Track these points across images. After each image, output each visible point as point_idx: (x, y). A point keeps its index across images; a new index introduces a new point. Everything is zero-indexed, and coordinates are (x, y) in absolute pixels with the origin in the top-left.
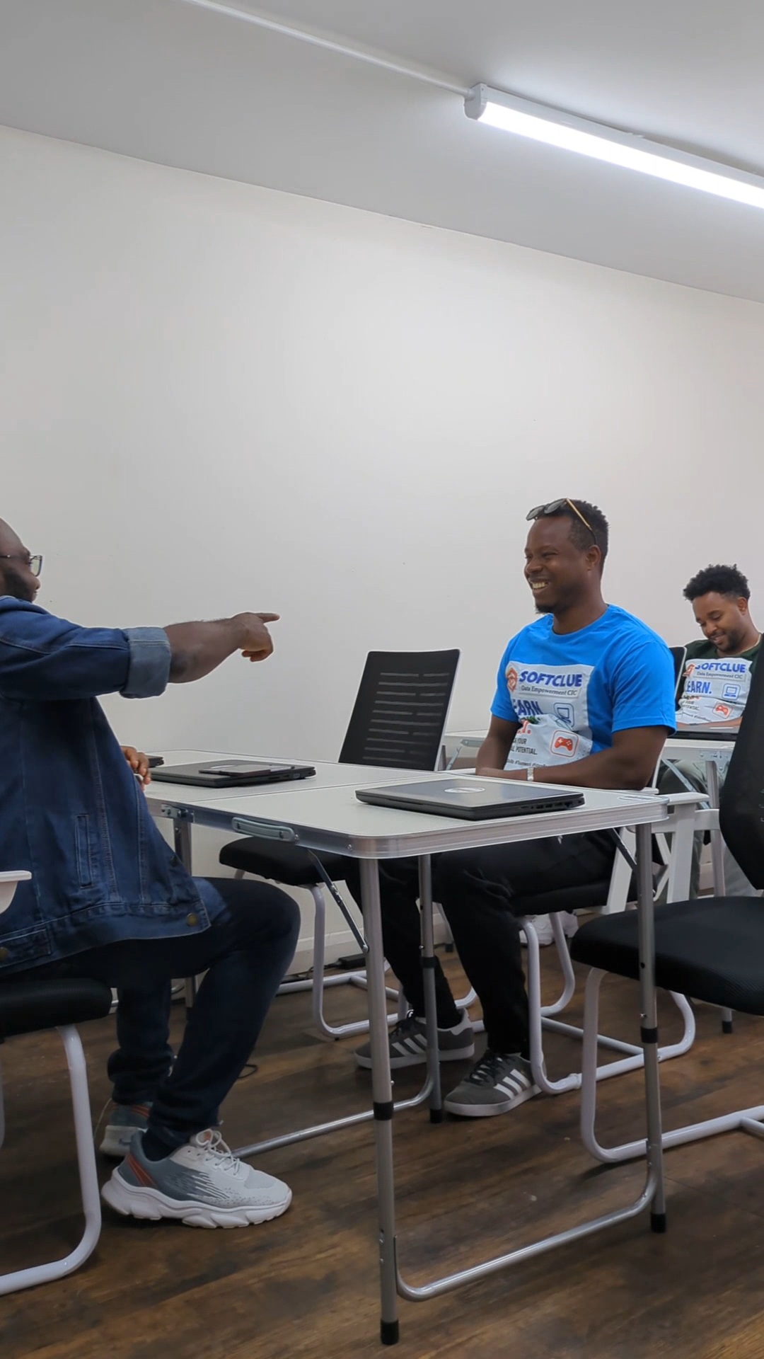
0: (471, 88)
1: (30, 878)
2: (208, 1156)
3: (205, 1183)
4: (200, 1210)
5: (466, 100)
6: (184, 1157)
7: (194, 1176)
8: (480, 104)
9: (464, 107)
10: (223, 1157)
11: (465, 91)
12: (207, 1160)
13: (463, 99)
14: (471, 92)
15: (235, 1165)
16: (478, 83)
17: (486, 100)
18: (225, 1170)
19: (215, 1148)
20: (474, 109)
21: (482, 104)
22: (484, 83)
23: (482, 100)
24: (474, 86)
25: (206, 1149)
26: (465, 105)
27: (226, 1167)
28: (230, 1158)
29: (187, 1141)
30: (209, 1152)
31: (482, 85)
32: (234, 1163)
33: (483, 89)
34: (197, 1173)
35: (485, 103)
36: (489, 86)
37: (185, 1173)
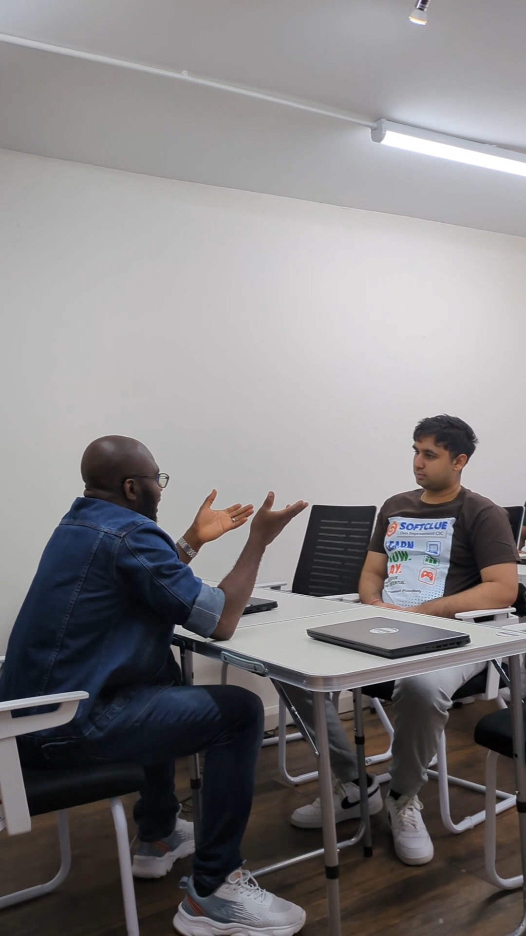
0: (375, 121)
1: (88, 697)
2: (242, 890)
3: (241, 910)
4: (241, 929)
5: (372, 130)
6: (222, 892)
7: (233, 906)
8: (382, 131)
9: (370, 135)
10: (252, 890)
11: (371, 124)
12: (241, 893)
13: (370, 130)
14: (375, 125)
15: (262, 894)
16: (381, 118)
17: (386, 129)
18: (255, 899)
19: (248, 883)
20: (378, 136)
21: (383, 132)
22: (384, 118)
23: (383, 129)
24: (376, 121)
25: (240, 885)
26: (371, 133)
27: (255, 897)
28: (258, 889)
29: (223, 881)
30: (242, 887)
31: (382, 119)
32: (261, 893)
33: (383, 123)
34: (234, 903)
35: (385, 131)
36: (387, 120)
37: (226, 904)
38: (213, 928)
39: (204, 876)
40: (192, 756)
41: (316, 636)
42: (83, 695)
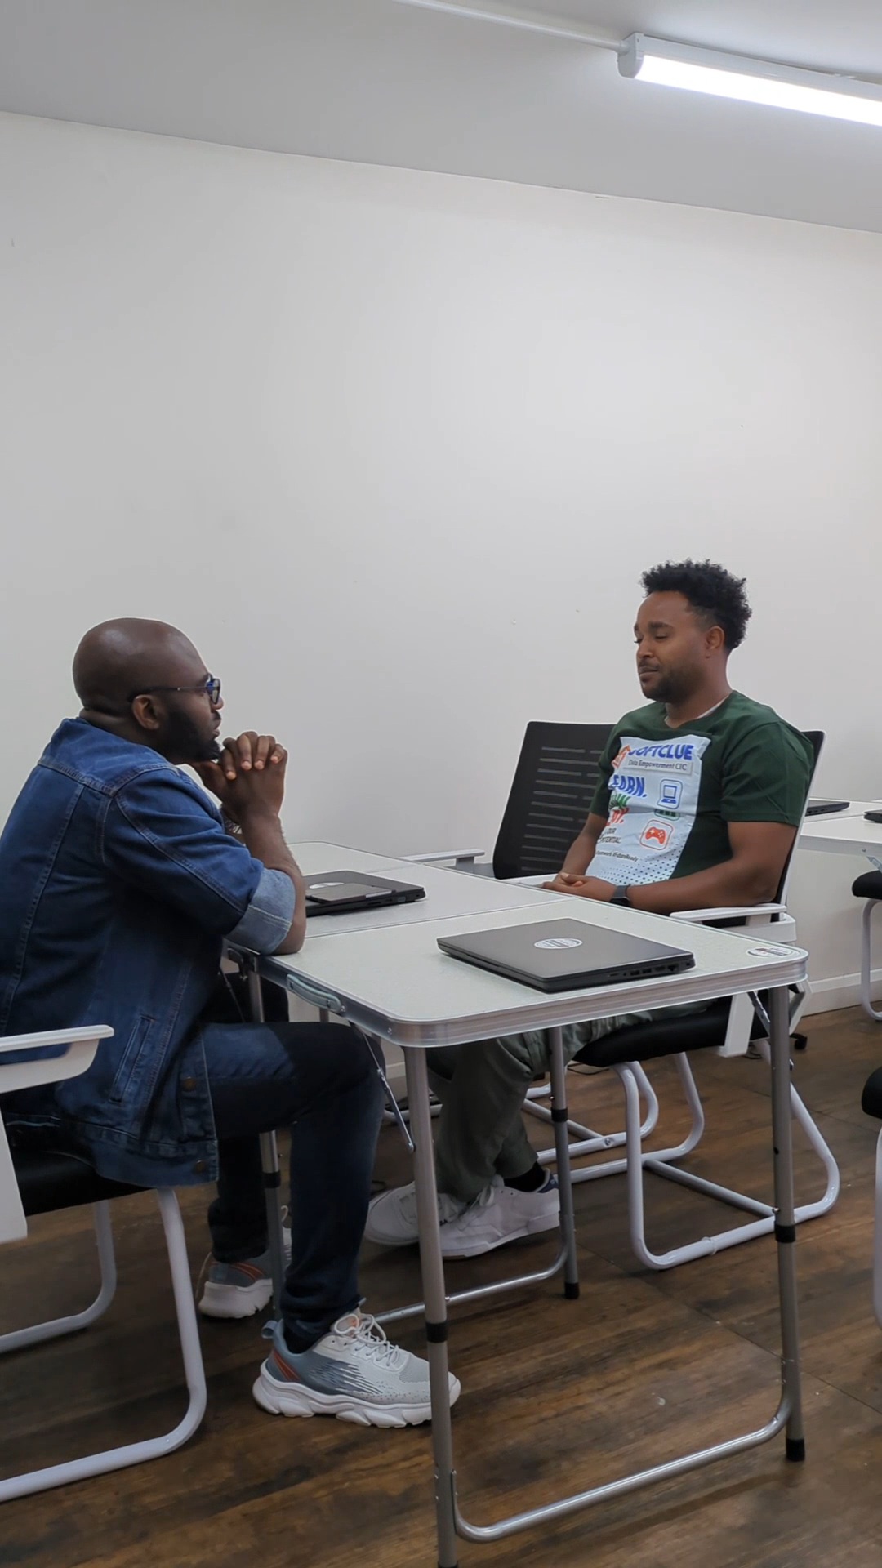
0: (623, 40)
1: (112, 1034)
2: (357, 1345)
3: (355, 1376)
4: (353, 1405)
5: (619, 55)
6: (327, 1347)
7: (342, 1369)
8: (635, 59)
9: (617, 63)
10: (376, 1345)
11: (616, 44)
12: (356, 1350)
13: (615, 55)
14: (624, 45)
15: (391, 1353)
16: (634, 33)
17: (643, 53)
18: (377, 1360)
19: (370, 1334)
20: (629, 65)
21: (638, 58)
22: (639, 32)
23: (638, 53)
24: (627, 37)
25: (355, 1337)
26: (618, 61)
27: (379, 1356)
28: (385, 1345)
29: (327, 1330)
30: (361, 1342)
31: (637, 34)
32: (390, 1351)
33: (638, 41)
34: (345, 1365)
35: (642, 56)
36: (646, 35)
37: (330, 1364)
38: (311, 1401)
39: (298, 1322)
40: (267, 1134)
41: (451, 951)
42: (106, 1031)
